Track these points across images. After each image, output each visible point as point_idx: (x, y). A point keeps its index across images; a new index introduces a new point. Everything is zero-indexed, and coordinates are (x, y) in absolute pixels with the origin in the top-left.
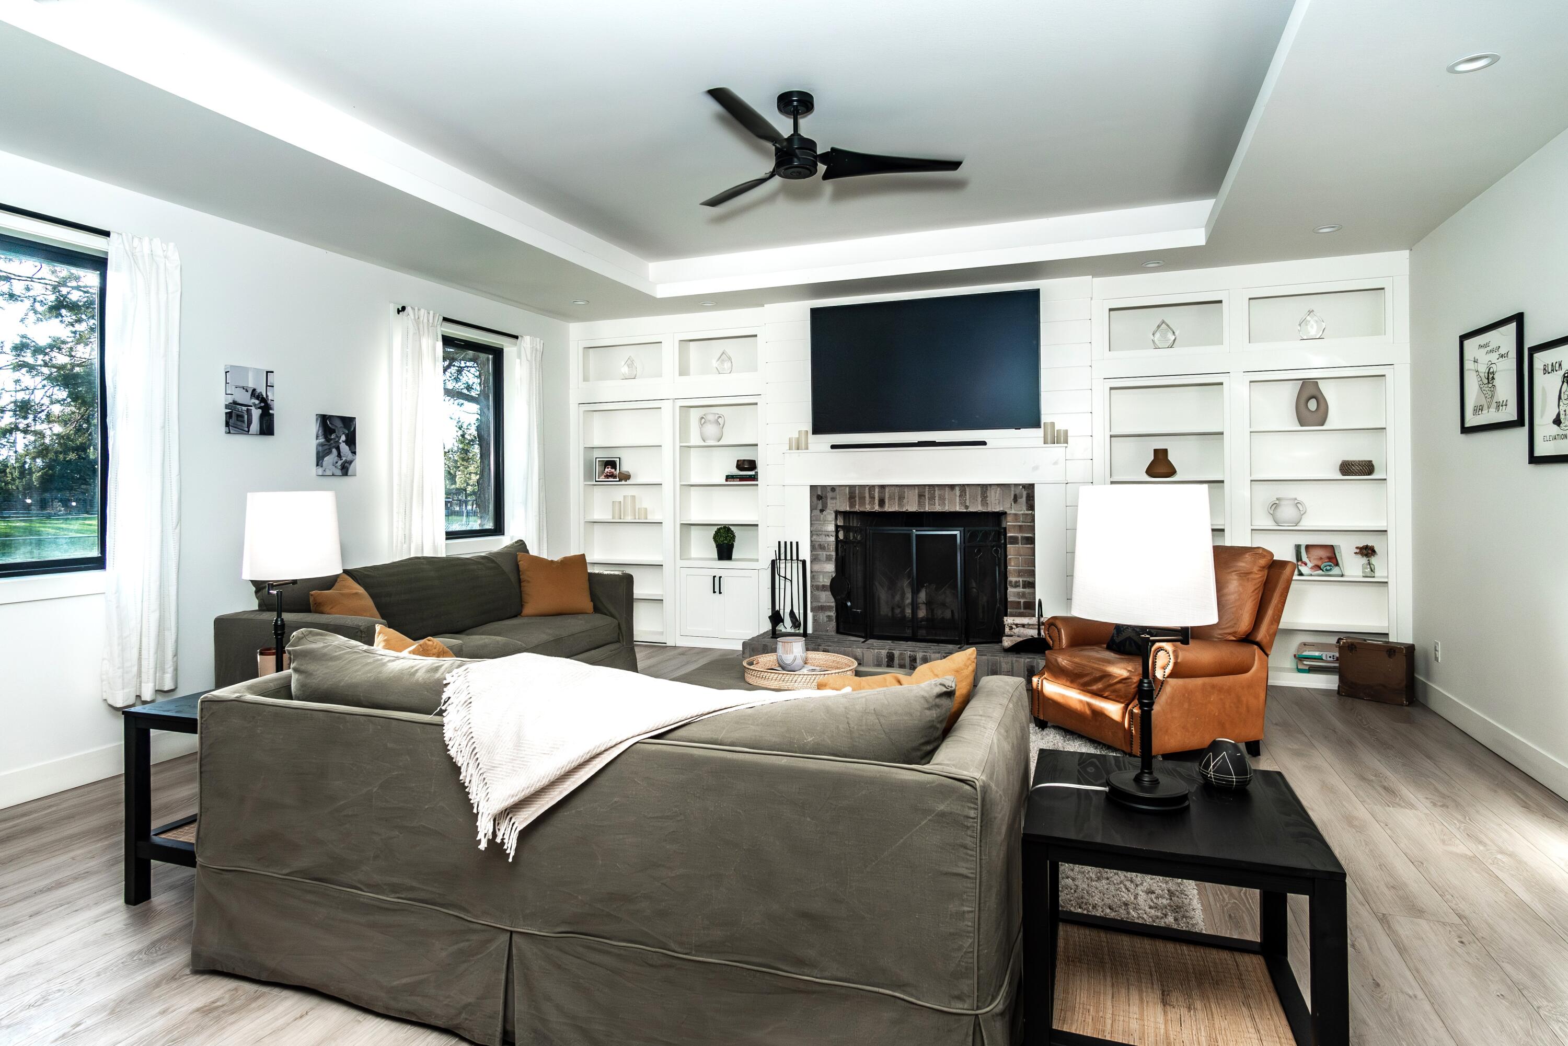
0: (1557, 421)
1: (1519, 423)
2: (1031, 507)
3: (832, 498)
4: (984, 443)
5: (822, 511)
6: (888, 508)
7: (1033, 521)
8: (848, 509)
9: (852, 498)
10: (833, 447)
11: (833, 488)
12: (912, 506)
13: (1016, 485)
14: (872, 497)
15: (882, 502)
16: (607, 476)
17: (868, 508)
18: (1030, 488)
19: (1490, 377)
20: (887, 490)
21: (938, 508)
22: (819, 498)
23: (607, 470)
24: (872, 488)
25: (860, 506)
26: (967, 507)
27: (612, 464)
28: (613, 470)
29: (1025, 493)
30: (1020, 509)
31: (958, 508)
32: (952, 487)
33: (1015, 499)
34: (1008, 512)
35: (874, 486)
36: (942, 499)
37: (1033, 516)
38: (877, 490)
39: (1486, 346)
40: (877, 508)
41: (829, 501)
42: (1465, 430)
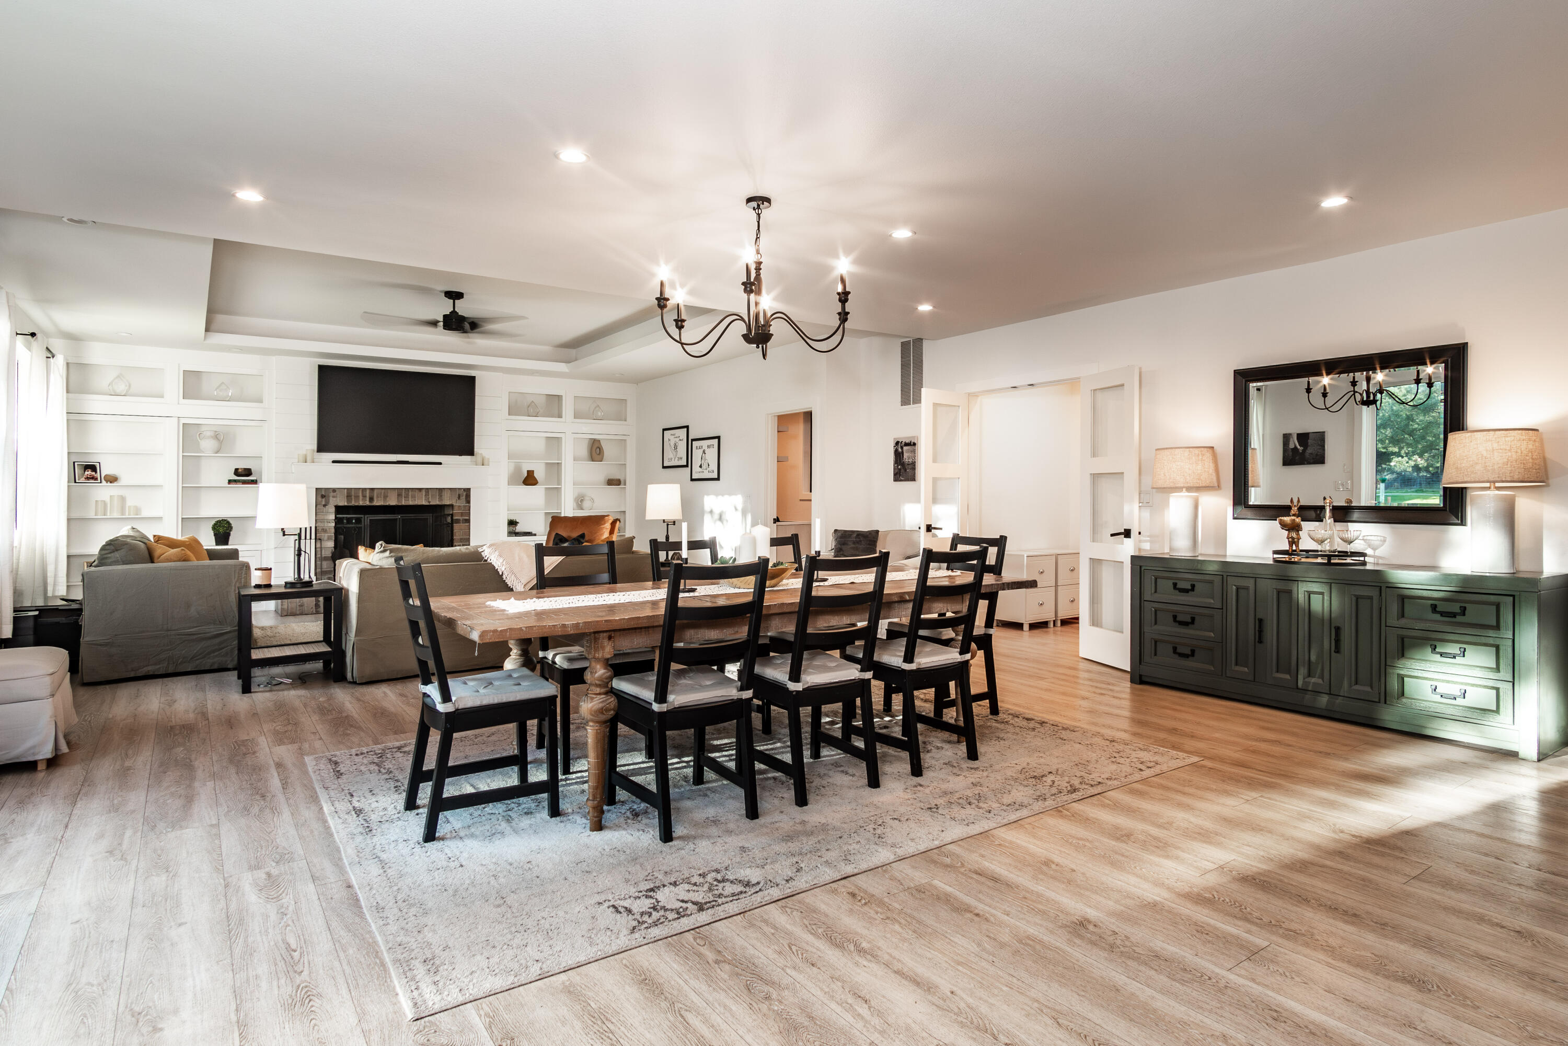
0: (701, 466)
1: (687, 466)
2: (468, 502)
3: (333, 497)
4: (440, 464)
5: (325, 506)
6: (376, 503)
7: (469, 510)
8: (346, 504)
9: (349, 496)
10: (334, 462)
11: (334, 490)
12: (393, 502)
13: (459, 489)
14: (364, 496)
15: (371, 499)
16: (87, 478)
17: (361, 503)
18: (468, 491)
19: (676, 447)
20: (376, 491)
21: (411, 503)
22: (323, 496)
23: (86, 473)
24: (364, 490)
25: (355, 502)
26: (429, 502)
27: (93, 468)
28: (94, 473)
29: (465, 494)
30: (462, 503)
31: (424, 503)
32: (420, 490)
33: (459, 498)
34: (454, 504)
35: (365, 489)
36: (413, 497)
37: (470, 507)
38: (368, 491)
39: (674, 435)
40: (368, 503)
41: (331, 499)
42: (664, 467)
